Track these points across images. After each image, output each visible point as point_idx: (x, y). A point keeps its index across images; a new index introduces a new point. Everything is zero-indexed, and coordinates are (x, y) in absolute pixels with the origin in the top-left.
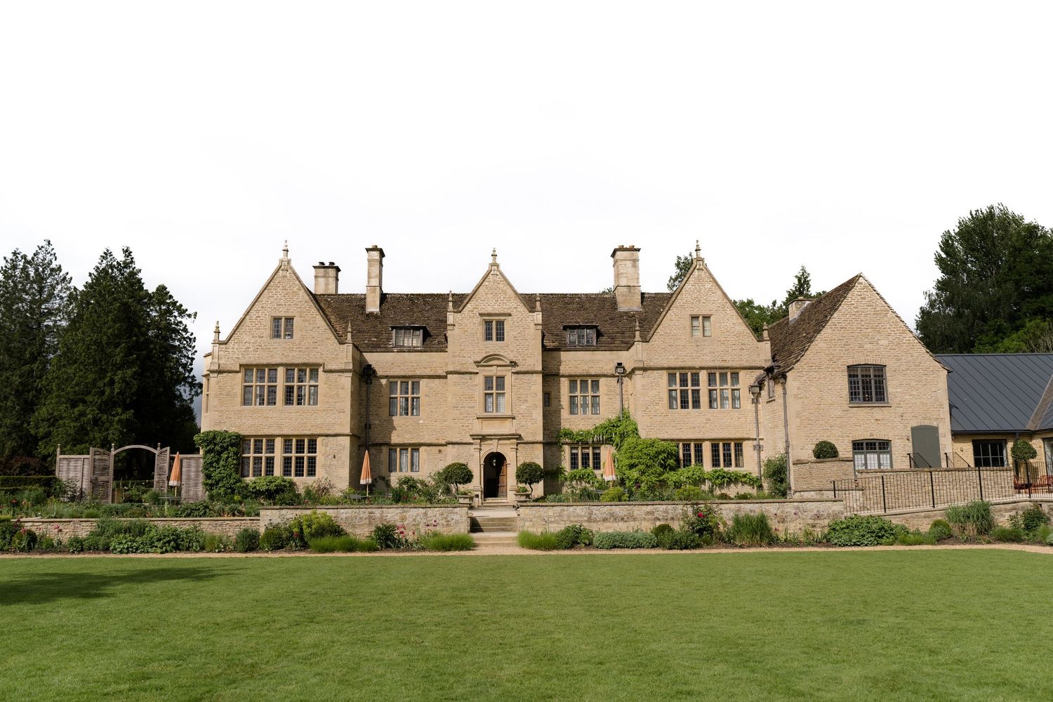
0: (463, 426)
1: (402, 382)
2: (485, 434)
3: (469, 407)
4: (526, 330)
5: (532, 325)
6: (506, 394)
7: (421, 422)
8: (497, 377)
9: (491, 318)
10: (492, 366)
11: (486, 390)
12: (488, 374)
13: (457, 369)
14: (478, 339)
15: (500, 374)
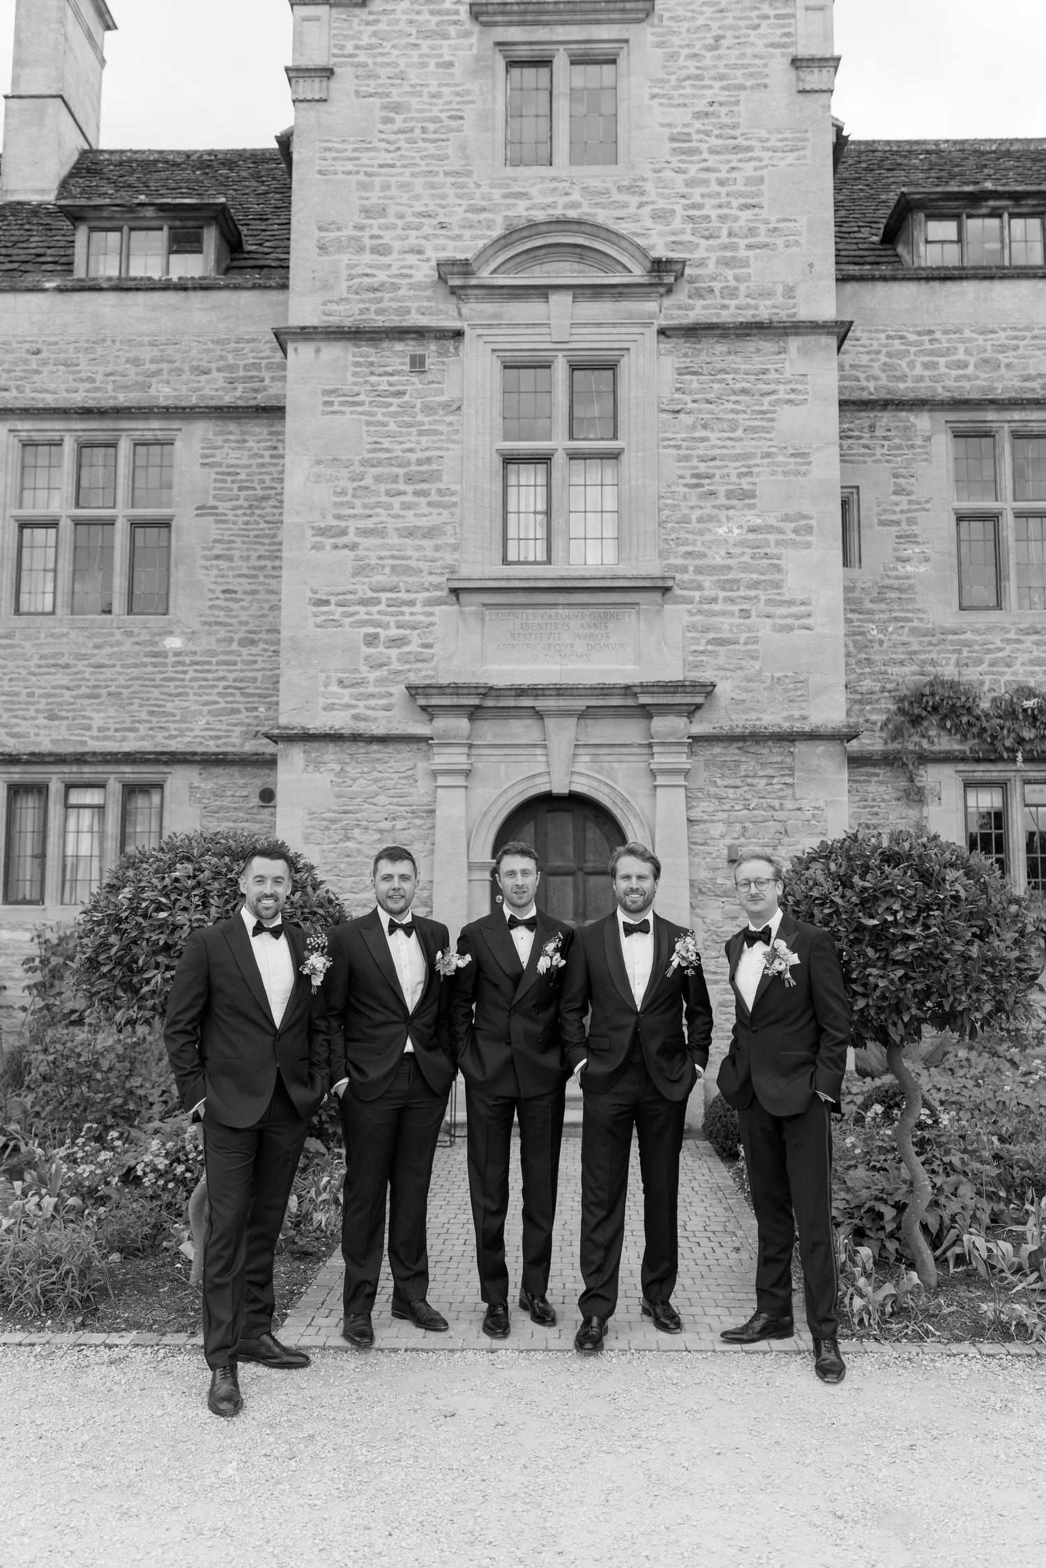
0: (371, 640)
1: (82, 446)
2: (501, 683)
3: (410, 533)
4: (743, 94)
5: (779, 67)
6: (625, 458)
7: (173, 643)
8: (574, 367)
9: (541, 34)
10: (543, 291)
11: (506, 438)
12: (525, 342)
13: (347, 314)
14: (463, 148)
15: (589, 341)
